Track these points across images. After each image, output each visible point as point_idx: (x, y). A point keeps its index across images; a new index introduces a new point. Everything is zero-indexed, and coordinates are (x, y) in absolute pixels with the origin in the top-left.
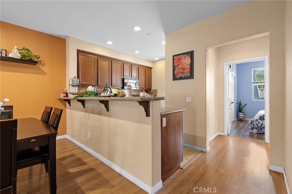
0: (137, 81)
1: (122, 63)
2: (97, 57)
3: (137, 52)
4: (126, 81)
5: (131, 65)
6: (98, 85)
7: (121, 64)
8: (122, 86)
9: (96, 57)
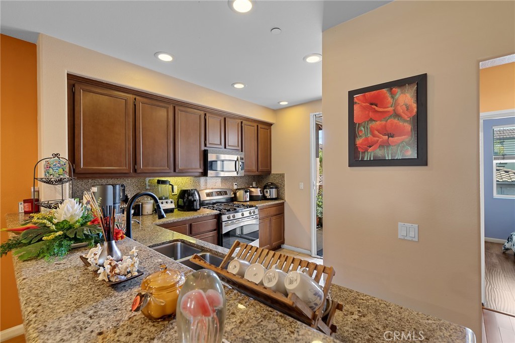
0: (239, 157)
1: (202, 113)
2: (134, 96)
3: (239, 86)
4: (211, 157)
5: (225, 119)
6: (135, 171)
7: (200, 116)
8: (201, 171)
9: (131, 97)
